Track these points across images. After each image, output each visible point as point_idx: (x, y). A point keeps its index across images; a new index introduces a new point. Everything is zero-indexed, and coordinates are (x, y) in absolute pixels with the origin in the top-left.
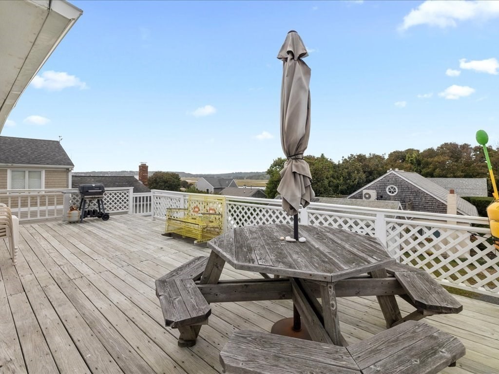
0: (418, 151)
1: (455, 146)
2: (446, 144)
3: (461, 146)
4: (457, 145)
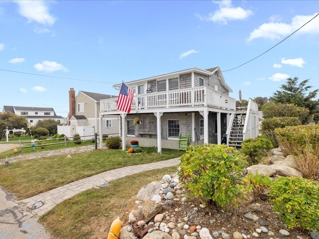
0: (246, 101)
1: (261, 98)
2: (258, 97)
3: (263, 98)
4: (262, 98)
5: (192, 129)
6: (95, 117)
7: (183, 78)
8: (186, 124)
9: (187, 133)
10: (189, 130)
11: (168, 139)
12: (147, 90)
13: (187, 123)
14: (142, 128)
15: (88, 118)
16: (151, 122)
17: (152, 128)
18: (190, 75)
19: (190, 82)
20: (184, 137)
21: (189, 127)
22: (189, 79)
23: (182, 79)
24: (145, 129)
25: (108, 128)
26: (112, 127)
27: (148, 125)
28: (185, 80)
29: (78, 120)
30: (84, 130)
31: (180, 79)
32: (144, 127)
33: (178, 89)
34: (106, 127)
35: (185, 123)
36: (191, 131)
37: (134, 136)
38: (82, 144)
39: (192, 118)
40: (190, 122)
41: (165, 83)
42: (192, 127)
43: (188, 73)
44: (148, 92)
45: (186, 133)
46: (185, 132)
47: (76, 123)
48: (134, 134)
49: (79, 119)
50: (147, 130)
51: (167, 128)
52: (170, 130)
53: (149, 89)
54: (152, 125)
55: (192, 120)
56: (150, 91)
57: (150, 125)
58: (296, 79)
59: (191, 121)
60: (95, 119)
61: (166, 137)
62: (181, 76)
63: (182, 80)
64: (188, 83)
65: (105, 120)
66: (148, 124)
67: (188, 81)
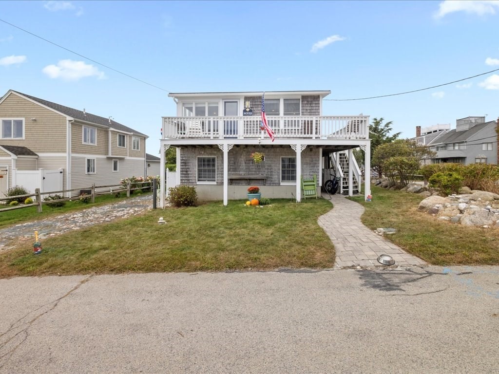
5: (318, 170)
6: (65, 152)
7: (308, 101)
8: (310, 164)
9: (312, 175)
10: (314, 171)
11: (281, 184)
12: (245, 111)
13: (312, 161)
14: (231, 170)
15: (38, 152)
16: (249, 160)
17: (252, 169)
18: (317, 99)
19: (317, 108)
20: (308, 180)
21: (314, 167)
22: (316, 104)
23: (306, 102)
24: (237, 171)
25: (89, 174)
26: (95, 173)
27: (244, 164)
28: (311, 104)
29: (19, 156)
30: (44, 178)
31: (302, 101)
32: (235, 169)
33: (299, 114)
34: (86, 173)
35: (309, 162)
36: (317, 172)
37: (215, 183)
38: (66, 206)
39: (319, 155)
40: (316, 161)
41: (278, 105)
42: (319, 166)
43: (314, 96)
44: (245, 113)
45: (310, 175)
46: (308, 173)
47: (13, 163)
48: (215, 181)
49: (20, 154)
50: (241, 173)
51: (280, 169)
52: (283, 172)
53: (248, 110)
54: (251, 164)
55: (319, 158)
56: (250, 113)
57: (247, 164)
58: (382, 119)
59: (317, 159)
60: (66, 155)
61: (277, 182)
62: (304, 98)
63: (305, 104)
64: (315, 108)
65: (84, 158)
66: (243, 162)
67: (314, 105)
